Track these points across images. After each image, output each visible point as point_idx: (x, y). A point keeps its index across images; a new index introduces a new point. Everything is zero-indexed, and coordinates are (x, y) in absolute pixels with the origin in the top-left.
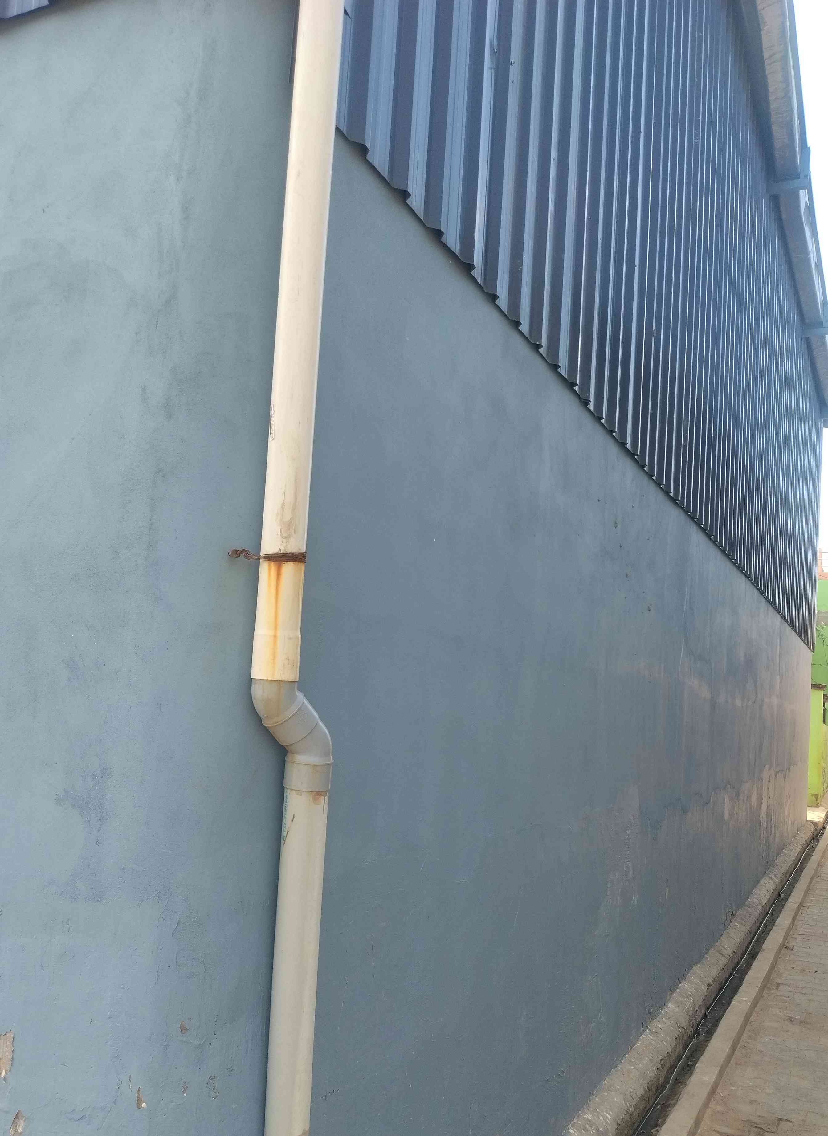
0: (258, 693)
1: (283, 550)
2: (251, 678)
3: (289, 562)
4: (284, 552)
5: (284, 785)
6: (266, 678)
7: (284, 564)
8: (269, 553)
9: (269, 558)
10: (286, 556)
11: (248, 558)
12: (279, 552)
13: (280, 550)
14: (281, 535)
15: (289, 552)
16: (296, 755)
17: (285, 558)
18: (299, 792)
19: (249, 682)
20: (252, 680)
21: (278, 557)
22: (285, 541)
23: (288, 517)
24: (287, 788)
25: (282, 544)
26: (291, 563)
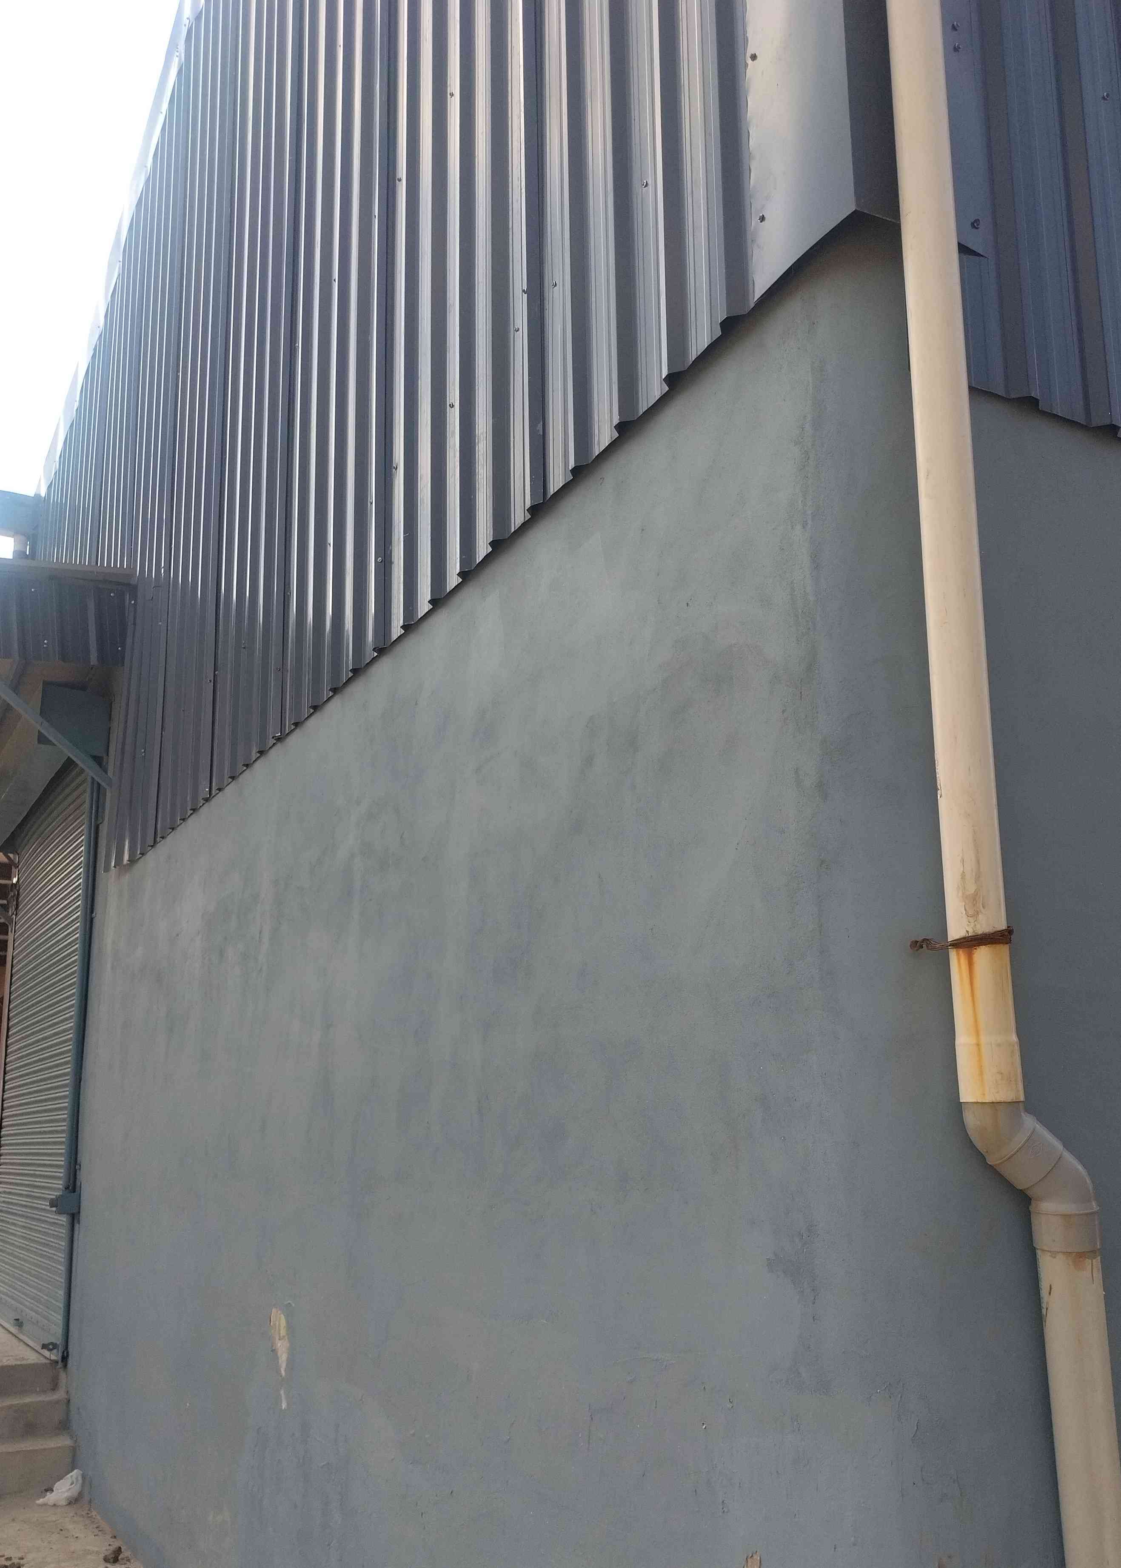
0: (971, 1120)
1: (972, 932)
2: (961, 1101)
3: (982, 945)
4: (974, 934)
5: (1034, 1245)
6: (975, 1101)
7: (975, 950)
8: (955, 939)
9: (958, 944)
10: (975, 940)
11: (933, 949)
12: (967, 935)
13: (967, 932)
14: (966, 913)
15: (980, 933)
16: (1039, 1202)
17: (977, 942)
18: (1054, 1254)
19: (958, 1107)
20: (962, 1104)
21: (965, 942)
22: (971, 920)
23: (971, 889)
24: (1037, 1249)
25: (969, 924)
26: (984, 947)
